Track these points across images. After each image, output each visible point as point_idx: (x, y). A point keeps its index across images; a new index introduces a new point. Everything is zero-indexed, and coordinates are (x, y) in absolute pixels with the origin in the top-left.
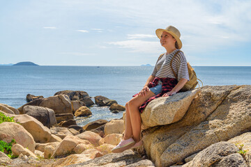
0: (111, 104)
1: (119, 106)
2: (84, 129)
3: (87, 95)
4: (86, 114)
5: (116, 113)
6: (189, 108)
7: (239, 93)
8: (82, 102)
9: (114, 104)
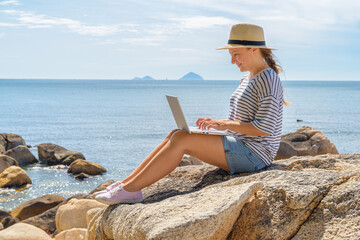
0: (72, 160)
1: (89, 165)
2: (14, 216)
3: (22, 142)
4: (19, 184)
5: (81, 178)
6: (235, 226)
7: (348, 195)
8: (11, 158)
9: (79, 161)
